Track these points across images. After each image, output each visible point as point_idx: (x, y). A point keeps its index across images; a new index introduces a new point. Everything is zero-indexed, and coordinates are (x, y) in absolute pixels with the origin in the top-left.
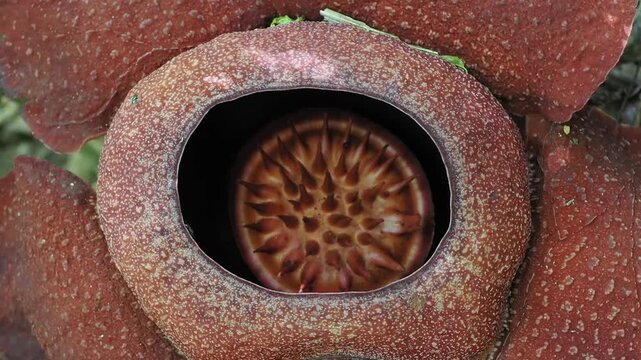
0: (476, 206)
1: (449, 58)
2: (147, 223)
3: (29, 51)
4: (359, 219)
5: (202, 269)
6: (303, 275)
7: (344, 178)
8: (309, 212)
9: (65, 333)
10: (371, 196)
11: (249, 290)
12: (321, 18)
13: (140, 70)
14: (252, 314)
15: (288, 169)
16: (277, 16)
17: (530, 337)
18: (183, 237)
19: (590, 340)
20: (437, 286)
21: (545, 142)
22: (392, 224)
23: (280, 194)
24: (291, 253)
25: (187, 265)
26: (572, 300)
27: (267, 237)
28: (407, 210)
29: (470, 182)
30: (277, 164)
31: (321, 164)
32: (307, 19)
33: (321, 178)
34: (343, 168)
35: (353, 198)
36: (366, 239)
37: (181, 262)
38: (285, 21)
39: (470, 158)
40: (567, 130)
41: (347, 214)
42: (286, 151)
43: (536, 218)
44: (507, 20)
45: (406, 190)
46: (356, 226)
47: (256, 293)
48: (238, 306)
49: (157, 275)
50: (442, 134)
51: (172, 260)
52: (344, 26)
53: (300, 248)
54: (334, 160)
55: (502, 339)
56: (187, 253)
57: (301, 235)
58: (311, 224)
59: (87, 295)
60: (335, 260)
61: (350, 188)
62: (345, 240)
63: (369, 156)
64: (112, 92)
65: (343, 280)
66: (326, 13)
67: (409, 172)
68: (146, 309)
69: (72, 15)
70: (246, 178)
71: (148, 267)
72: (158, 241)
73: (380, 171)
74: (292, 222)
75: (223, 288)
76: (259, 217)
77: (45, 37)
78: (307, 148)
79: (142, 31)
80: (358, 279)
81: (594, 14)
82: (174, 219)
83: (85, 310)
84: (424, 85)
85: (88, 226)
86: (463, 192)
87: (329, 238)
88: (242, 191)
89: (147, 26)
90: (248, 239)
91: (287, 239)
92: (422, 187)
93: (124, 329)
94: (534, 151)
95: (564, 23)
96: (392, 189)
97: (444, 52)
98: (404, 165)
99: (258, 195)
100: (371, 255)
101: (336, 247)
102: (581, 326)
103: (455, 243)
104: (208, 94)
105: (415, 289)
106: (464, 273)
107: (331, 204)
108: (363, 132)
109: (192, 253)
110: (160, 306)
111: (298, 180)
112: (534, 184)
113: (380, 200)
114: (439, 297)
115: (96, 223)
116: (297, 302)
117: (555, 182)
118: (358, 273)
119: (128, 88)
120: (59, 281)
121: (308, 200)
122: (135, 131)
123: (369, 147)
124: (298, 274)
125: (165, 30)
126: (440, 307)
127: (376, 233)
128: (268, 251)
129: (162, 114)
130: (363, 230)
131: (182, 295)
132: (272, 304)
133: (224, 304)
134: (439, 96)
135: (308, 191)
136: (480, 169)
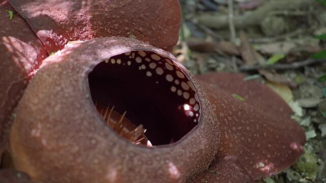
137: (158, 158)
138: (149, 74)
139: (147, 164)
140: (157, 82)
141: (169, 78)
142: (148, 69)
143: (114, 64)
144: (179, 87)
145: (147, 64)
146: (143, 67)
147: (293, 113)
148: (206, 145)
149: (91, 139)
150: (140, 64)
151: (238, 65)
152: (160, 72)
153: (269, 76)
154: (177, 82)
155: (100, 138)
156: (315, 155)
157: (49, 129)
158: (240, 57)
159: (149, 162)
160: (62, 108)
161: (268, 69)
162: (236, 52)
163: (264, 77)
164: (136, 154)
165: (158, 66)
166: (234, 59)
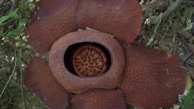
0: (116, 60)
1: (109, 35)
2: (59, 67)
3: (34, 38)
4: (94, 63)
5: (69, 75)
6: (86, 74)
7: (91, 56)
8: (86, 63)
9: (45, 87)
10: (96, 59)
11: (78, 77)
12: (86, 29)
13: (55, 40)
14: (78, 82)
15: (82, 55)
16: (78, 29)
17: (126, 82)
18: (65, 69)
19: (137, 82)
20: (110, 75)
21: (126, 48)
22: (100, 64)
23: (80, 60)
24: (83, 70)
25: (66, 74)
26: (133, 75)
27: (79, 67)
28: (103, 61)
29: (115, 56)
30: (79, 55)
31: (87, 54)
32: (83, 29)
33: (87, 57)
34: (91, 54)
35: (93, 60)
36: (96, 66)
37: (65, 73)
38: (80, 30)
39: (114, 52)
40: (130, 45)
41: (92, 62)
42: (81, 52)
43: (126, 61)
44: (119, 28)
45: (102, 58)
46: (94, 64)
47: (79, 78)
48: (76, 80)
49: (61, 76)
50: (109, 48)
51: (64, 73)
52: (91, 30)
53: (85, 69)
54: (89, 53)
55: (121, 82)
56: (66, 72)
57: (85, 67)
58: (86, 65)
59: (48, 80)
60: (91, 70)
61: (92, 58)
62: (92, 67)
63: (95, 52)
64: (50, 44)
65: (93, 74)
66: (87, 28)
67: (102, 54)
68: (60, 82)
69: (42, 31)
70: (74, 57)
71: (60, 75)
72: (61, 70)
73: (98, 54)
74: (83, 64)
75: (73, 78)
76: (77, 64)
77: (37, 35)
78: (85, 51)
79: (55, 33)
80: (95, 74)
81: (134, 26)
82: (64, 66)
83: (48, 83)
84: (105, 40)
85: (48, 68)
86: (114, 58)
87: (90, 67)
88: (74, 60)
89: (56, 32)
90: (75, 68)
91: (82, 67)
92: (105, 57)
93: (56, 86)
94: (124, 50)
95: (129, 28)
96: (100, 58)
97: (108, 34)
98: (101, 53)
99: (77, 60)
100: (97, 69)
101: (91, 68)
102: (135, 79)
103: (113, 67)
104: (68, 44)
105: (107, 75)
106: (115, 72)
107: (90, 61)
108: (94, 48)
109: (67, 72)
110: (62, 81)
111: (83, 57)
112: (125, 55)
113: (98, 59)
114: (111, 76)
115: (49, 67)
116: (86, 79)
117: (128, 55)
118: (95, 73)
119: (53, 43)
120: (43, 78)
121: (85, 60)
122: (55, 51)
123: (95, 50)
124: (85, 74)
125: (59, 33)
126: (111, 78)
127: (98, 65)
128: (79, 70)
129: (60, 48)
130: (95, 65)
131: (66, 79)
132: (82, 80)
133: (73, 80)
134: (108, 42)
135: (86, 59)
136: (116, 54)
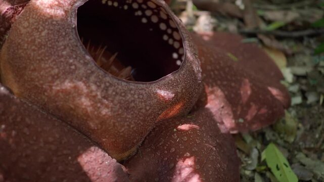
137: (132, 92)
138: (144, 20)
139: (121, 95)
140: (151, 30)
141: (163, 26)
142: (144, 16)
143: (110, 6)
144: (171, 36)
145: (143, 10)
146: (139, 13)
147: (283, 78)
148: (182, 89)
149: (71, 65)
150: (136, 10)
151: (239, 27)
152: (155, 19)
153: (267, 41)
154: (169, 31)
155: (79, 65)
156: (297, 120)
157: (34, 50)
158: (241, 20)
159: (123, 94)
160: (48, 33)
161: (267, 34)
162: (239, 15)
163: (261, 41)
164: (111, 85)
165: (154, 14)
166: (236, 21)
